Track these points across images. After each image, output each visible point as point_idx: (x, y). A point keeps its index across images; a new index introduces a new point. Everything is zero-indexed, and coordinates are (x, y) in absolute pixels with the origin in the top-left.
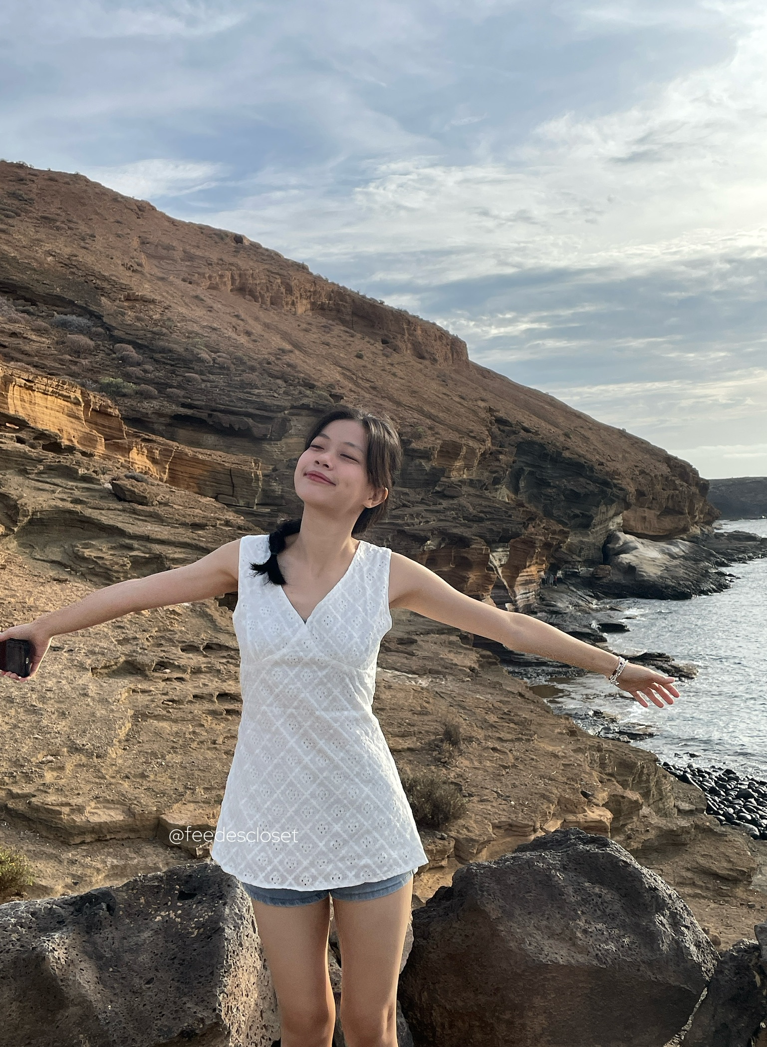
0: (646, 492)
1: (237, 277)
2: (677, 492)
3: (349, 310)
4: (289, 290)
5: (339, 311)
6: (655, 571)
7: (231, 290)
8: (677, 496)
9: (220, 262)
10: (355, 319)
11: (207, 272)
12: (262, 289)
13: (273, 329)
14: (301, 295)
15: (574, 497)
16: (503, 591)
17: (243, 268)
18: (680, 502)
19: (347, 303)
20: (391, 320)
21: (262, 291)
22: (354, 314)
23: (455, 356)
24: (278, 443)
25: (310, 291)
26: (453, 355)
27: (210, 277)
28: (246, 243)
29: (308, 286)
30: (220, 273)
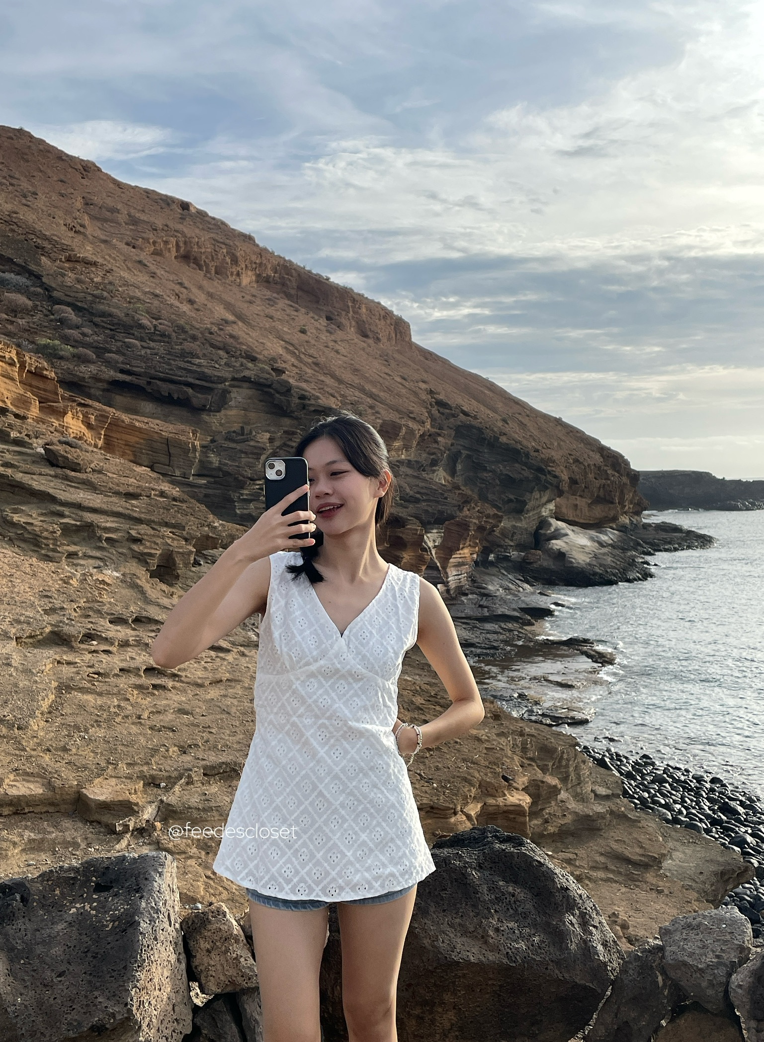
0: (578, 481)
1: (181, 244)
2: (609, 482)
3: (294, 284)
4: (235, 261)
5: (283, 285)
6: (584, 558)
7: (176, 257)
8: (608, 485)
9: (166, 228)
10: (300, 293)
11: (151, 237)
12: (207, 257)
13: (217, 299)
14: (246, 266)
15: (509, 482)
16: (435, 572)
17: (189, 235)
18: (611, 491)
19: (292, 276)
20: (336, 297)
21: (207, 260)
22: (299, 288)
23: (398, 336)
24: (218, 414)
25: (255, 263)
26: (396, 336)
27: (154, 243)
28: (193, 210)
29: (254, 258)
30: (164, 239)
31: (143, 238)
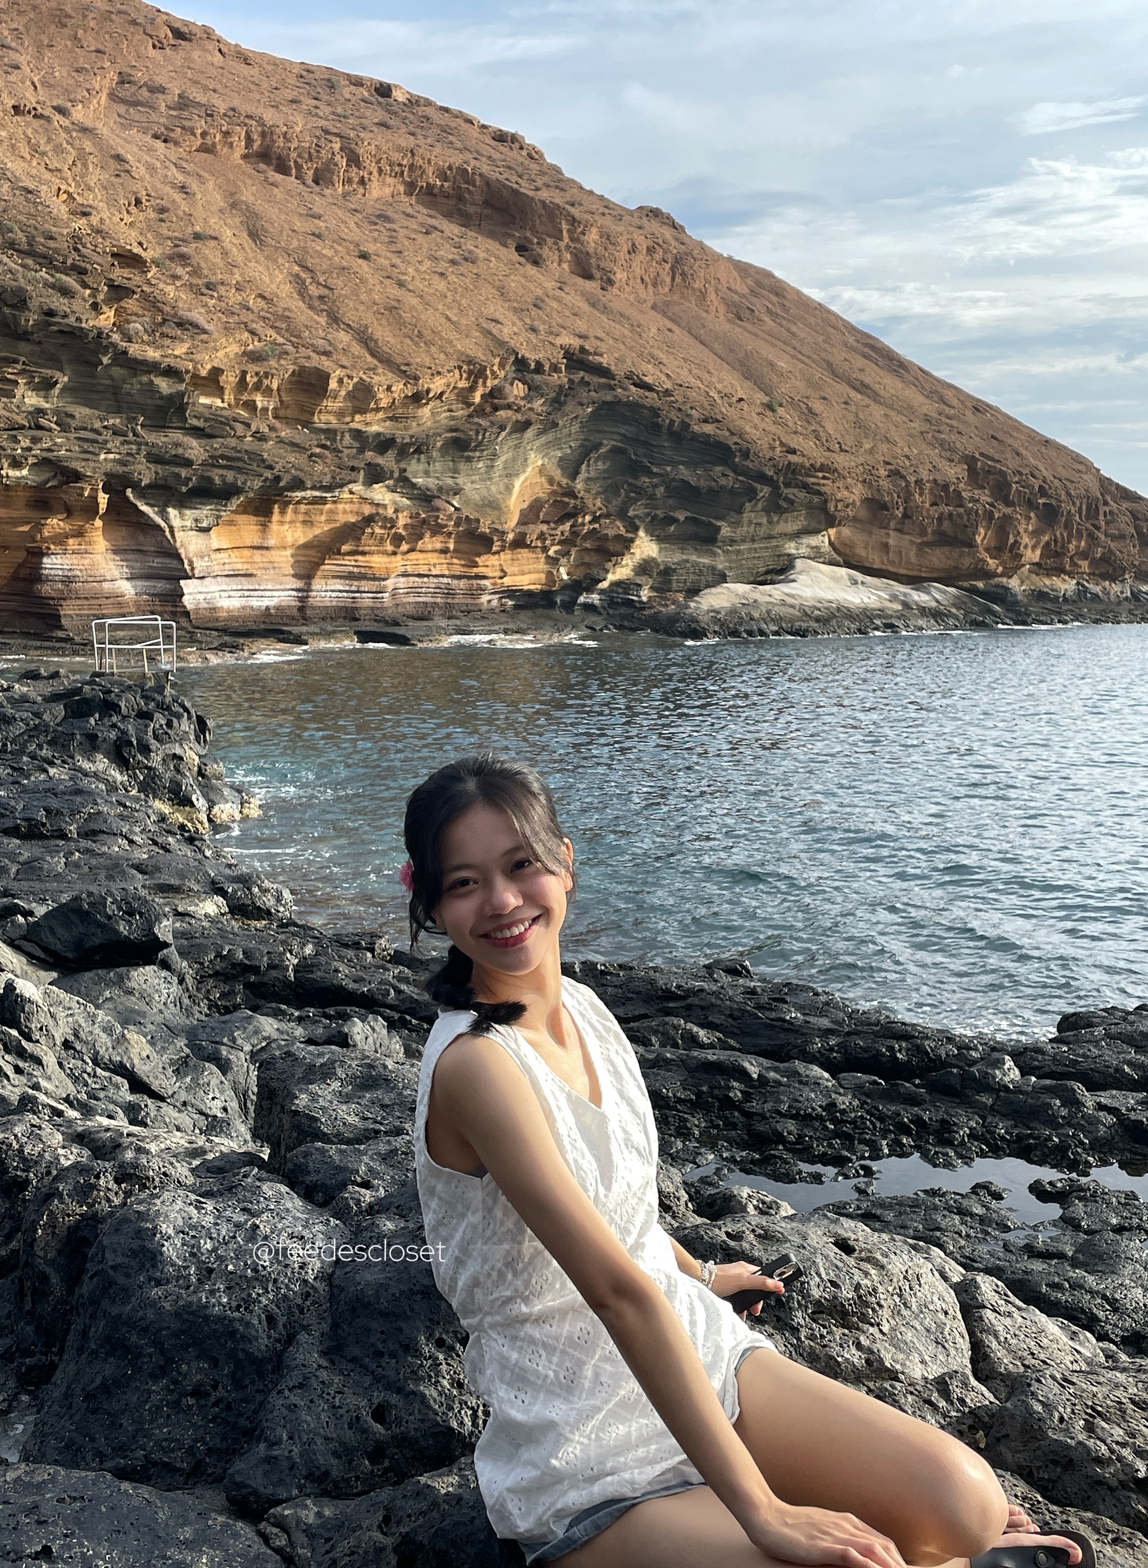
1: (255, 137)
2: (961, 510)
3: (478, 198)
4: (354, 160)
5: (460, 198)
8: (960, 515)
10: (487, 212)
11: (200, 125)
12: (299, 156)
14: (380, 171)
15: (686, 493)
16: (175, 562)
17: (271, 123)
18: (966, 526)
19: (474, 186)
21: (299, 160)
25: (400, 165)
27: (204, 134)
29: (396, 156)
30: (224, 129)
31: (183, 128)
